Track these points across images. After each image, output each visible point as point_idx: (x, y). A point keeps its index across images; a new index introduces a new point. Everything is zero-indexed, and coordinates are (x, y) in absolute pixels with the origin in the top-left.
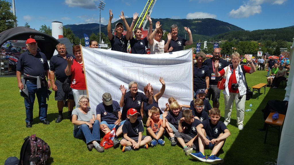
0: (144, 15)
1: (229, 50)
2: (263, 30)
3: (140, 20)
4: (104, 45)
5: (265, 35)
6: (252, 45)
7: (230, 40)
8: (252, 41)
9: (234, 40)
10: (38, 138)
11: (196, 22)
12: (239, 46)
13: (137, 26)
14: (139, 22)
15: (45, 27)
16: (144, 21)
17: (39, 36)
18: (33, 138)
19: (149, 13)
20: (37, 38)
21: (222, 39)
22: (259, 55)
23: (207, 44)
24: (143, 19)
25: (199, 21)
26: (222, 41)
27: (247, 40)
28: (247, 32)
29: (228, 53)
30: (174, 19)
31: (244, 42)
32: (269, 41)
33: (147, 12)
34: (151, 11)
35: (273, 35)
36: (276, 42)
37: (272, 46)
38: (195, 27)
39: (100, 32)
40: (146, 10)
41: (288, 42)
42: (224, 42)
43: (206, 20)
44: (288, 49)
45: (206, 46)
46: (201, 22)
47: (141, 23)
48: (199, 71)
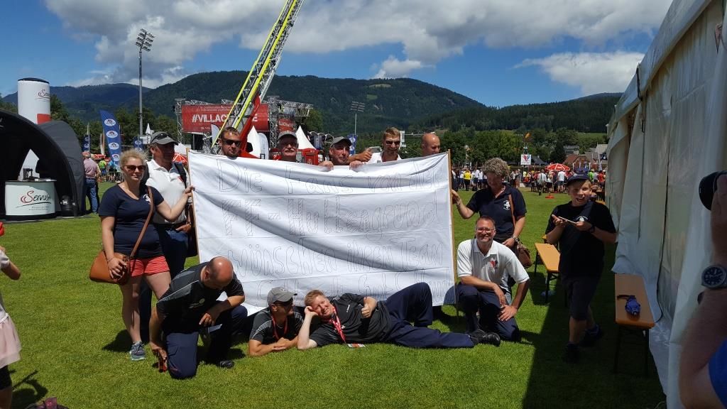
0: (262, 65)
2: (525, 106)
3: (252, 79)
5: (529, 117)
6: (504, 139)
7: (454, 129)
8: (504, 132)
9: (462, 128)
11: (377, 86)
12: (476, 142)
13: (244, 92)
14: (248, 82)
16: (261, 80)
19: (273, 63)
21: (436, 126)
22: (523, 162)
23: (406, 137)
24: (260, 75)
25: (384, 85)
27: (492, 128)
28: (491, 111)
30: (326, 77)
31: (486, 133)
32: (539, 130)
33: (268, 60)
34: (278, 58)
35: (546, 117)
36: (554, 131)
37: (547, 142)
38: (375, 97)
39: (139, 107)
40: (266, 53)
41: (579, 134)
42: (442, 133)
43: (400, 82)
44: (581, 147)
45: (403, 143)
46: (388, 86)
47: (256, 86)
48: (497, 203)
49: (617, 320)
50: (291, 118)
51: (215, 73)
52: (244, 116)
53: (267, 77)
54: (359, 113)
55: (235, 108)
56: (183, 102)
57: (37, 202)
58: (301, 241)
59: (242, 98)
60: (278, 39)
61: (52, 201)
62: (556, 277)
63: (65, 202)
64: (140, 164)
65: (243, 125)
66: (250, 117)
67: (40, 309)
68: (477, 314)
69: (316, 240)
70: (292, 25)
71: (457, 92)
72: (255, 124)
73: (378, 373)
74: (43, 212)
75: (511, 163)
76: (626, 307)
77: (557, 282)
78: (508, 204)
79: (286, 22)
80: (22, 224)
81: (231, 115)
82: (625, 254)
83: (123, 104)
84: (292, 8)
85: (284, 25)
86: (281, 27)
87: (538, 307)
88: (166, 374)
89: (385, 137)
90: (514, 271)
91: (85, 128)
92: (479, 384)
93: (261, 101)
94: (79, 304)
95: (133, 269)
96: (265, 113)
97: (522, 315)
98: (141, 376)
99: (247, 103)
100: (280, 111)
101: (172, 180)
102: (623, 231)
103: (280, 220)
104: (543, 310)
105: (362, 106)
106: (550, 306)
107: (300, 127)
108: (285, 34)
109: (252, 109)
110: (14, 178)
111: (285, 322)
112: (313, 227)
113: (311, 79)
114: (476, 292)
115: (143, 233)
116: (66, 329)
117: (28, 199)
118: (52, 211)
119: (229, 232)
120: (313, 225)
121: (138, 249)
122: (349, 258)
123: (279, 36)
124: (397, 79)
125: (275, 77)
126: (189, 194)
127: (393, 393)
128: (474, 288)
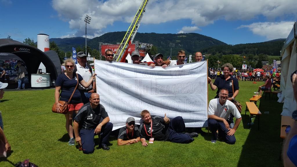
0: (132, 28)
1: (213, 63)
2: (245, 44)
3: (128, 34)
4: (90, 58)
5: (247, 49)
6: (235, 58)
7: (214, 54)
8: (235, 55)
9: (217, 54)
10: (32, 163)
11: (180, 36)
12: (223, 59)
13: (125, 39)
14: (127, 35)
15: (29, 40)
16: (132, 34)
17: (24, 49)
18: (26, 164)
19: (137, 27)
20: (22, 51)
21: (206, 53)
22: (243, 68)
23: (192, 57)
24: (131, 32)
25: (184, 36)
26: (206, 55)
27: (230, 53)
28: (230, 47)
29: (212, 66)
30: (159, 33)
31: (228, 56)
32: (251, 54)
33: (135, 26)
34: (139, 25)
35: (254, 49)
36: (257, 55)
37: (254, 60)
38: (180, 41)
39: (85, 46)
40: (134, 23)
41: (269, 56)
42: (208, 56)
43: (190, 34)
44: (269, 62)
45: (191, 60)
46: (185, 36)
47: (129, 36)
48: (226, 83)
49: (281, 136)
50: (144, 50)
51: (115, 32)
52: (124, 49)
53: (134, 33)
54: (172, 48)
55: (121, 46)
56: (102, 44)
57: (43, 82)
58: (140, 98)
59: (124, 41)
60: (139, 17)
61: (49, 82)
62: (254, 117)
63: (54, 82)
64: (72, 65)
65: (124, 53)
66: (127, 49)
67: (37, 123)
68: (217, 132)
69: (146, 97)
70: (145, 11)
71: (215, 39)
72: (129, 52)
73: (170, 156)
74: (45, 86)
75: (238, 68)
76: (286, 130)
77: (255, 119)
78: (231, 84)
79: (142, 10)
80: (37, 91)
81: (119, 48)
82: (287, 107)
83: (80, 45)
84: (145, 5)
85: (142, 11)
86: (140, 12)
87: (246, 130)
88: (82, 152)
89: (178, 54)
90: (235, 113)
91: (65, 54)
92: (215, 162)
93: (132, 42)
94: (53, 122)
95: (70, 108)
96: (134, 48)
97: (238, 133)
98: (71, 152)
99: (126, 44)
100: (140, 47)
101: (86, 72)
102: (286, 97)
103: (131, 89)
104: (248, 131)
105: (174, 45)
106: (251, 129)
107: (148, 53)
108: (142, 15)
109: (128, 46)
110: (35, 72)
111: (132, 132)
112: (146, 92)
113: (153, 34)
114: (216, 122)
115: (73, 93)
116: (45, 131)
117: (40, 81)
118: (49, 86)
119: (110, 94)
120: (145, 91)
121: (71, 99)
122: (161, 106)
123: (139, 16)
124: (189, 33)
125: (137, 33)
126: (94, 77)
127: (176, 164)
128: (215, 120)
